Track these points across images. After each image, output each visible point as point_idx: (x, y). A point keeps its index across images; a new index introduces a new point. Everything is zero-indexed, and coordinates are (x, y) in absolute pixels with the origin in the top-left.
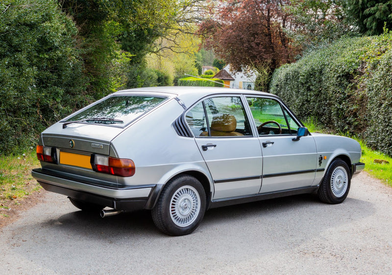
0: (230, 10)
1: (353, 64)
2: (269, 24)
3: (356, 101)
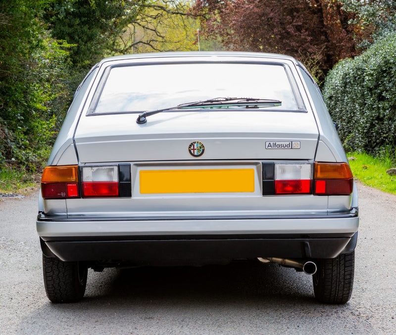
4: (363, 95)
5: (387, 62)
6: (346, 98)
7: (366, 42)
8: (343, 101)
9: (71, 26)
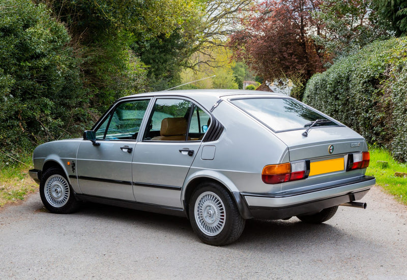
0: (262, 19)
1: (379, 68)
2: (302, 34)
3: (382, 109)
4: (326, 96)
5: (340, 77)
6: (317, 97)
7: (329, 63)
8: (315, 99)
9: (153, 54)
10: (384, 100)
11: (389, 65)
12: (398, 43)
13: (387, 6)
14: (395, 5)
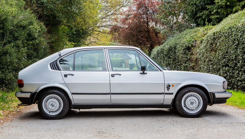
0: (126, 19)
1: (191, 42)
2: (148, 26)
3: (193, 61)
4: (164, 57)
5: (171, 47)
7: (164, 41)
8: (157, 59)
9: (73, 38)
10: (194, 57)
11: (196, 41)
12: (199, 30)
13: (192, 12)
14: (196, 11)
